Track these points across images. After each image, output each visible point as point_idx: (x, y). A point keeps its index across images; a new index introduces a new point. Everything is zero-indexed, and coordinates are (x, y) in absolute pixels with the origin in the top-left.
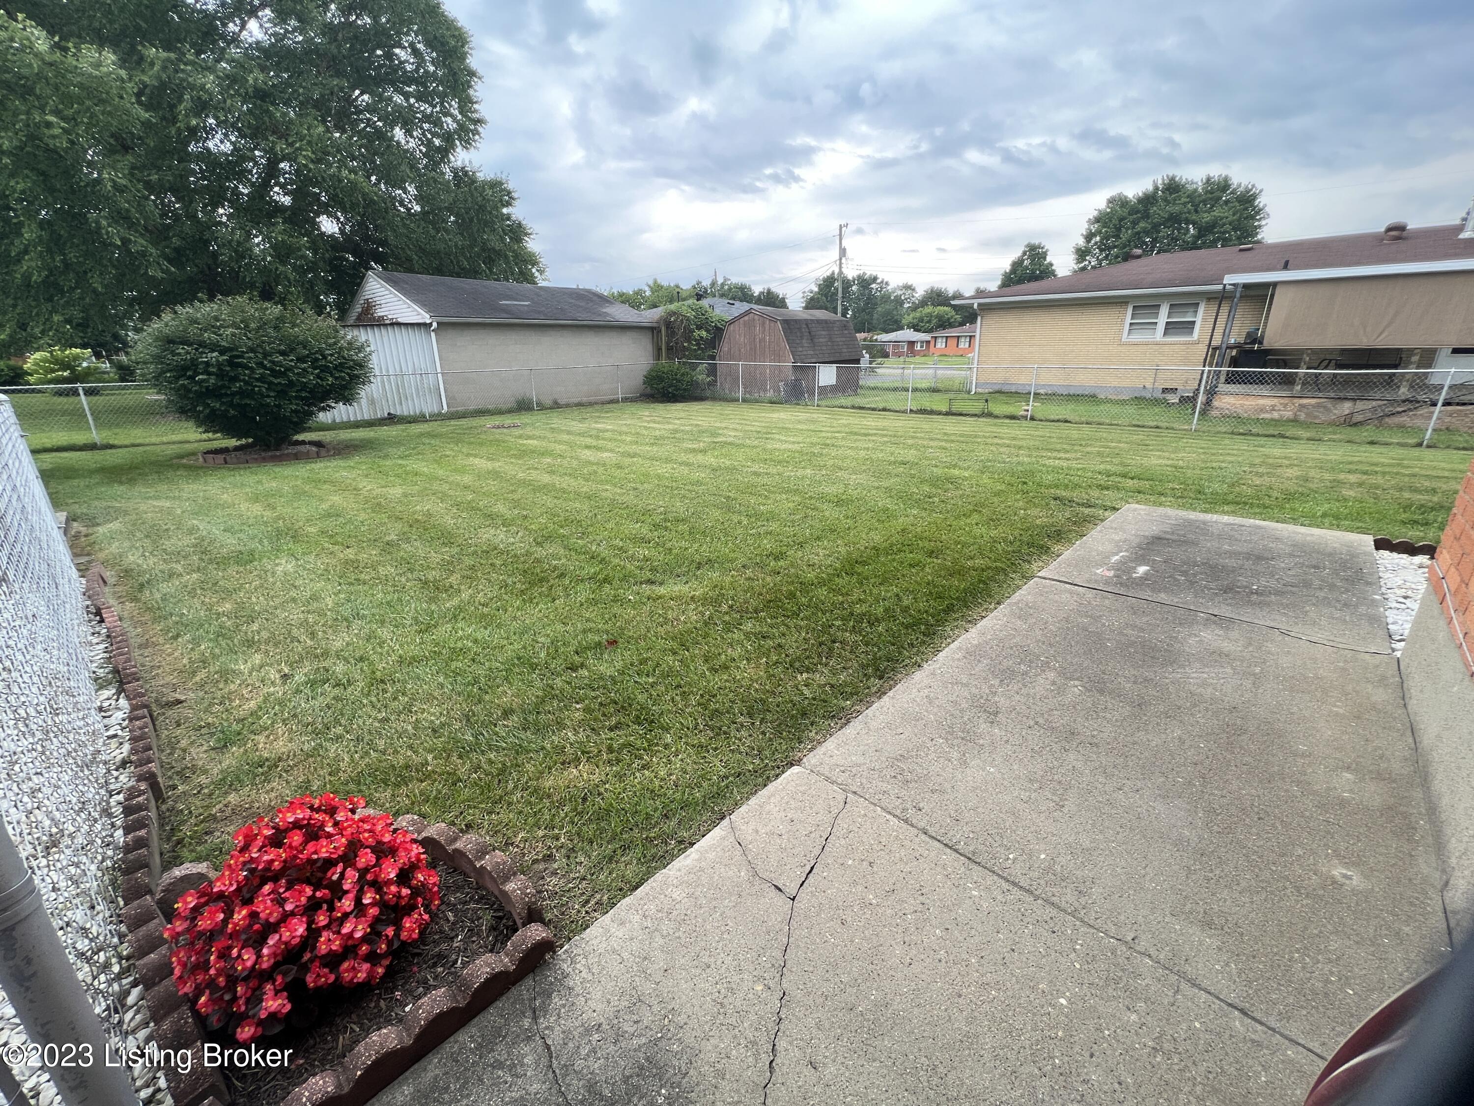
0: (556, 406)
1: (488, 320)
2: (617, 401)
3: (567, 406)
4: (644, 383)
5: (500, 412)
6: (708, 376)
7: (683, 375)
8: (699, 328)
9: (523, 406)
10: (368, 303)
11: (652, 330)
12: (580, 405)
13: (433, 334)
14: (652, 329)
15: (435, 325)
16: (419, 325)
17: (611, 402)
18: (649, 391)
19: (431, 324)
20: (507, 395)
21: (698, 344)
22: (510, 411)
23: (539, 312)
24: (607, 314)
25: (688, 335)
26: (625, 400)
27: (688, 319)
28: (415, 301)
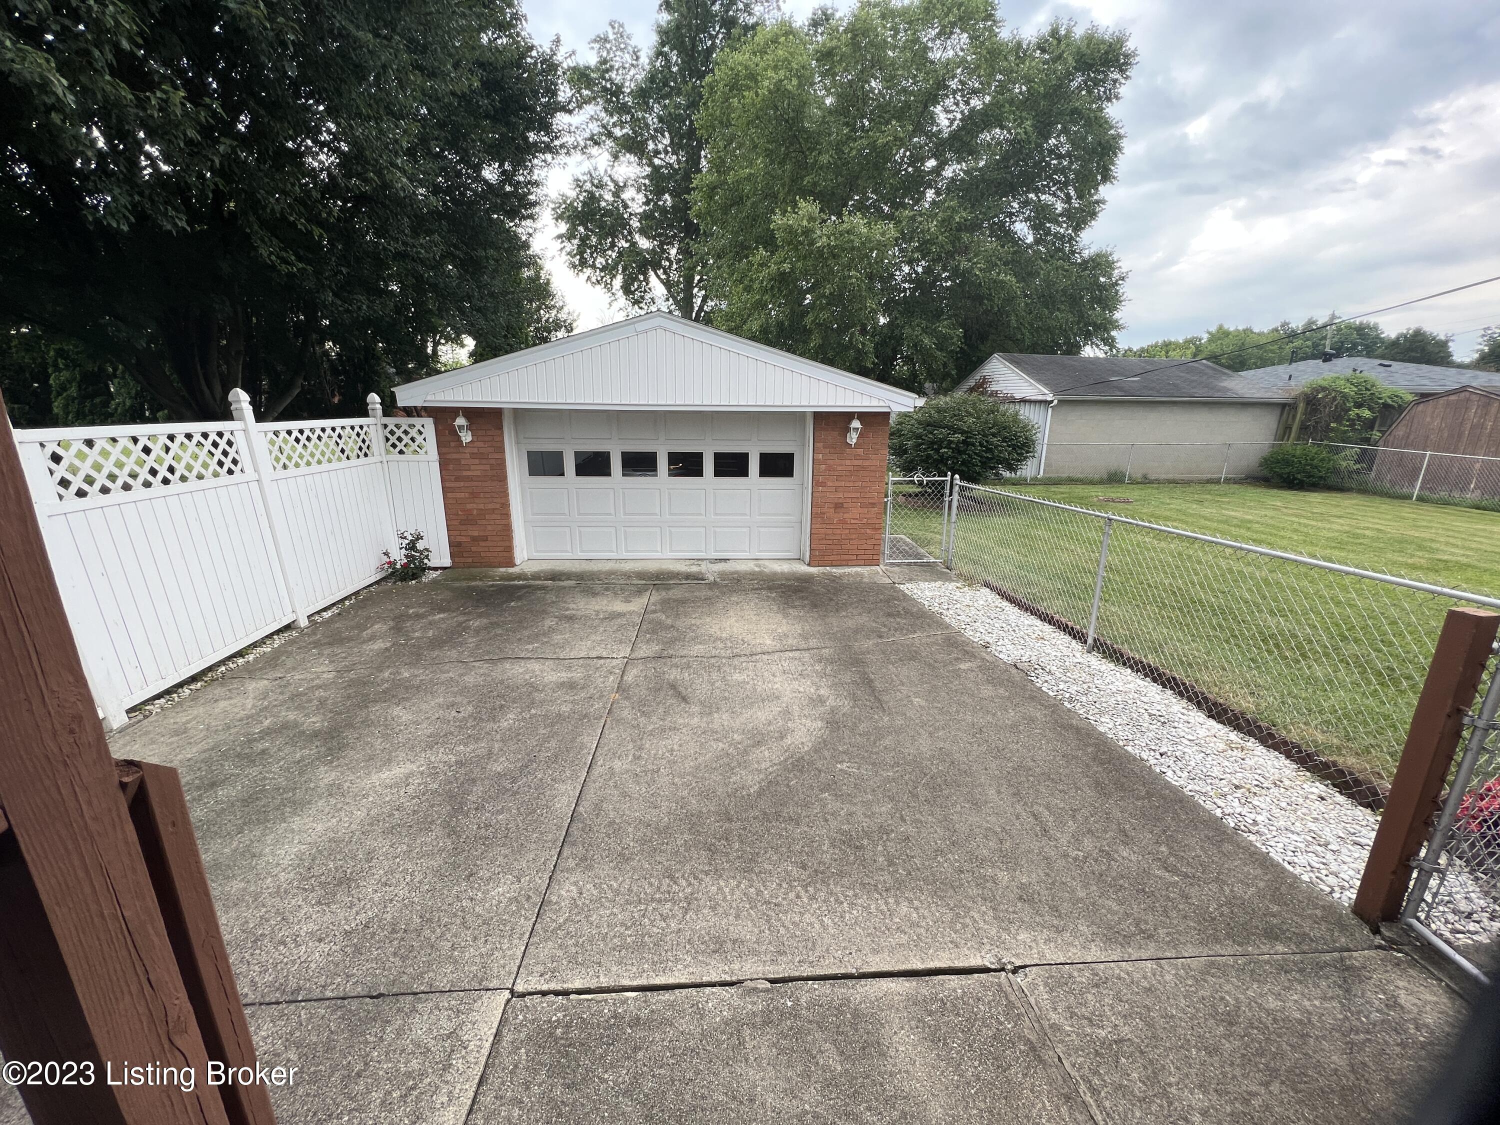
0: (1146, 481)
1: (1103, 398)
2: (1217, 482)
3: (1158, 481)
4: (1261, 465)
5: (1092, 483)
6: (1357, 462)
7: (1322, 460)
8: (1359, 406)
9: (1114, 479)
10: (984, 379)
11: (1285, 408)
12: (1174, 482)
13: (1050, 410)
14: (1283, 406)
15: (1056, 402)
16: (1041, 402)
17: (1209, 481)
18: (1266, 473)
19: (1052, 402)
20: (1099, 466)
21: (1352, 425)
22: (1101, 482)
23: (1152, 389)
24: (1226, 390)
25: (1340, 414)
26: (1228, 481)
27: (1345, 396)
28: (1039, 381)
